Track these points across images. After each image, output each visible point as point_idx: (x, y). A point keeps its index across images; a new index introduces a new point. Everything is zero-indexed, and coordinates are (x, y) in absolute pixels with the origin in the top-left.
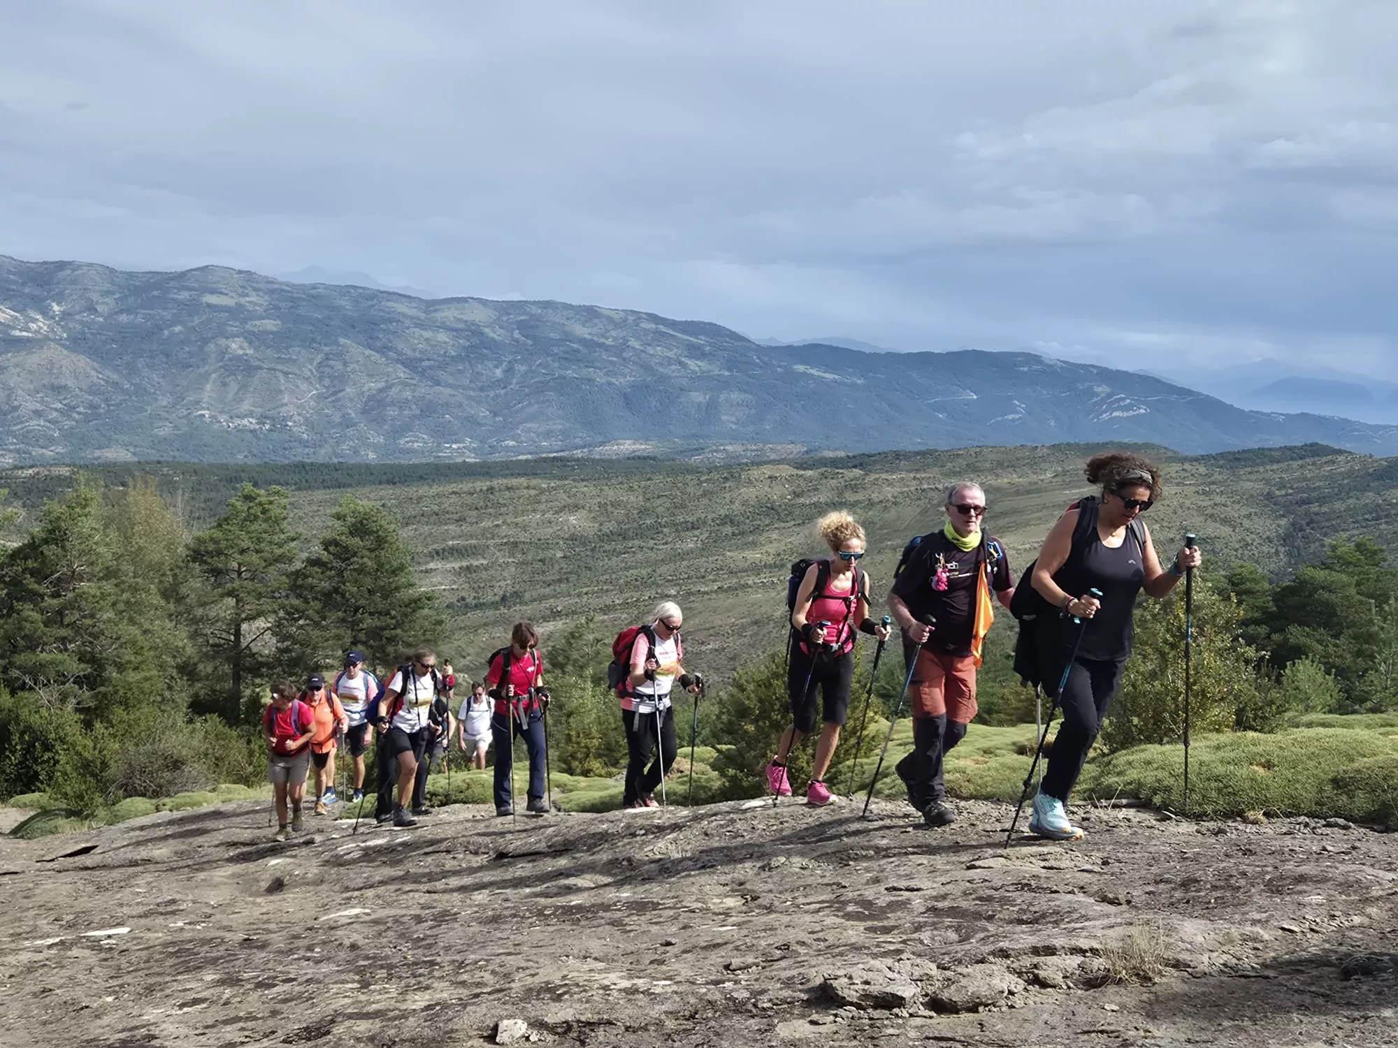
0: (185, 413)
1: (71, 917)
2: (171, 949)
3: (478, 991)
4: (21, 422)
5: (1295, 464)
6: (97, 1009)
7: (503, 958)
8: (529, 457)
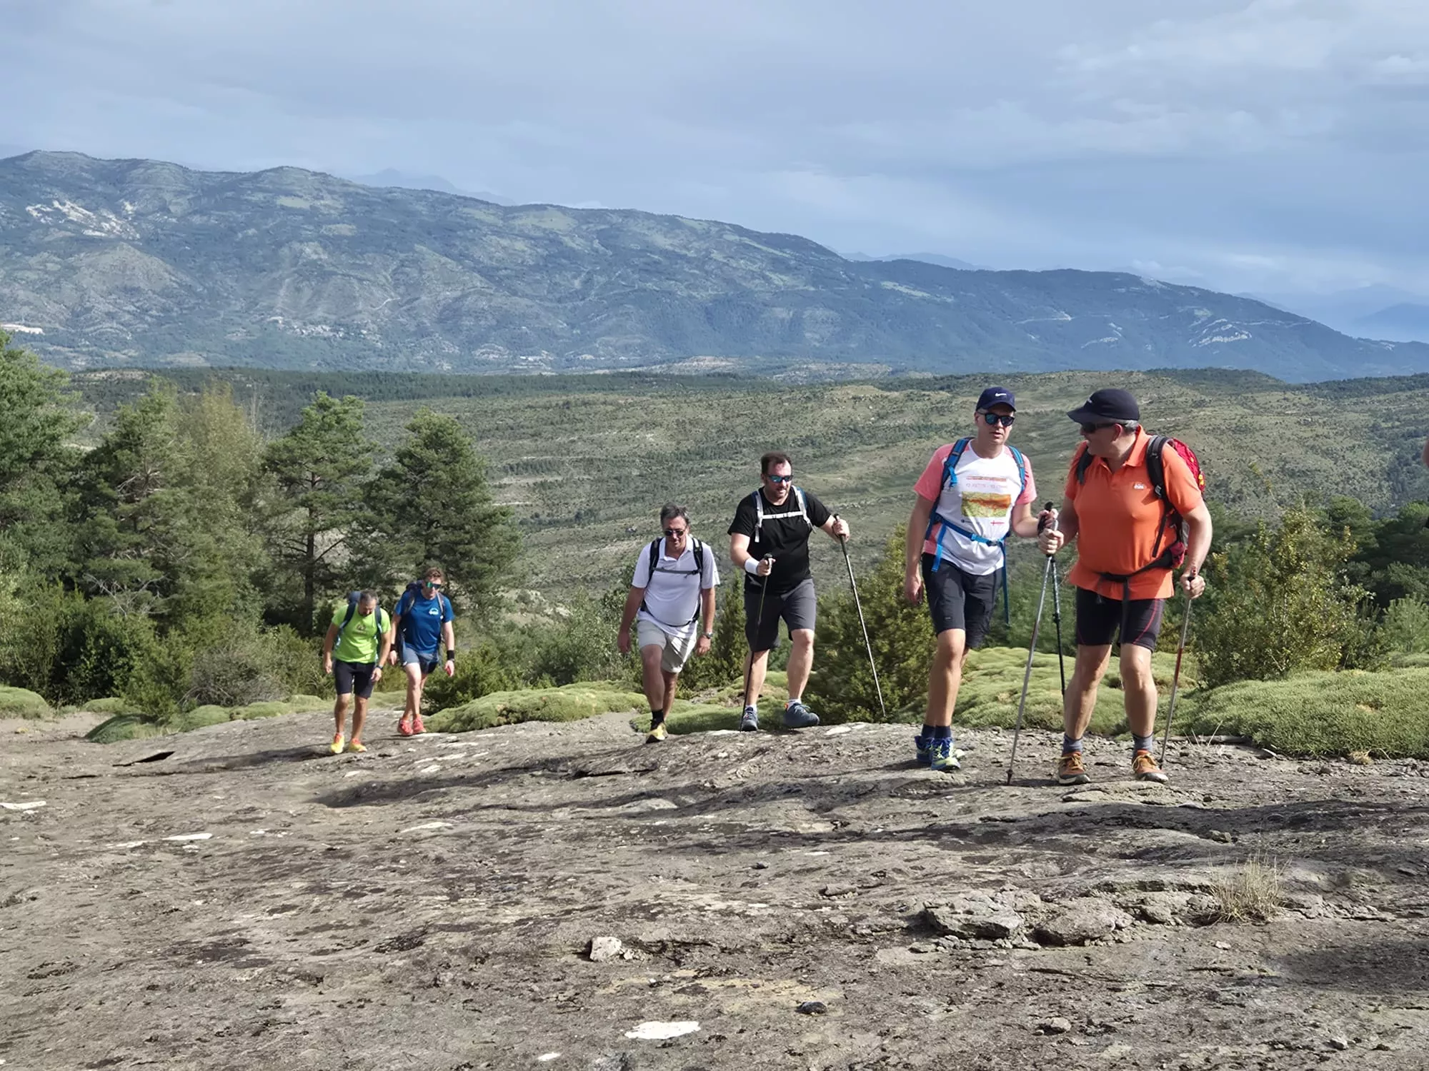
0: (259, 318)
1: (151, 821)
2: (254, 856)
3: (569, 907)
4: (94, 325)
5: (1403, 395)
6: (187, 913)
7: (592, 875)
8: (607, 371)
